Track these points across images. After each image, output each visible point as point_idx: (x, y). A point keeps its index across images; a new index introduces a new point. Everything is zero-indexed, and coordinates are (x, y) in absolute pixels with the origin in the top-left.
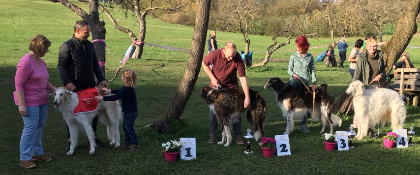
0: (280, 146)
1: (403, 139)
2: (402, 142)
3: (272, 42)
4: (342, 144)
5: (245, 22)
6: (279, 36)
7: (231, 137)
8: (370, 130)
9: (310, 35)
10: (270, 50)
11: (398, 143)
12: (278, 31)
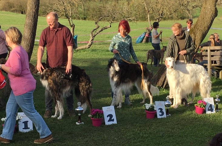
0: (108, 117)
1: (211, 106)
2: (210, 108)
3: (95, 26)
4: (160, 112)
5: (69, 8)
6: (101, 21)
7: (63, 111)
8: (183, 100)
9: (130, 19)
10: (93, 33)
11: (207, 109)
12: (99, 16)
